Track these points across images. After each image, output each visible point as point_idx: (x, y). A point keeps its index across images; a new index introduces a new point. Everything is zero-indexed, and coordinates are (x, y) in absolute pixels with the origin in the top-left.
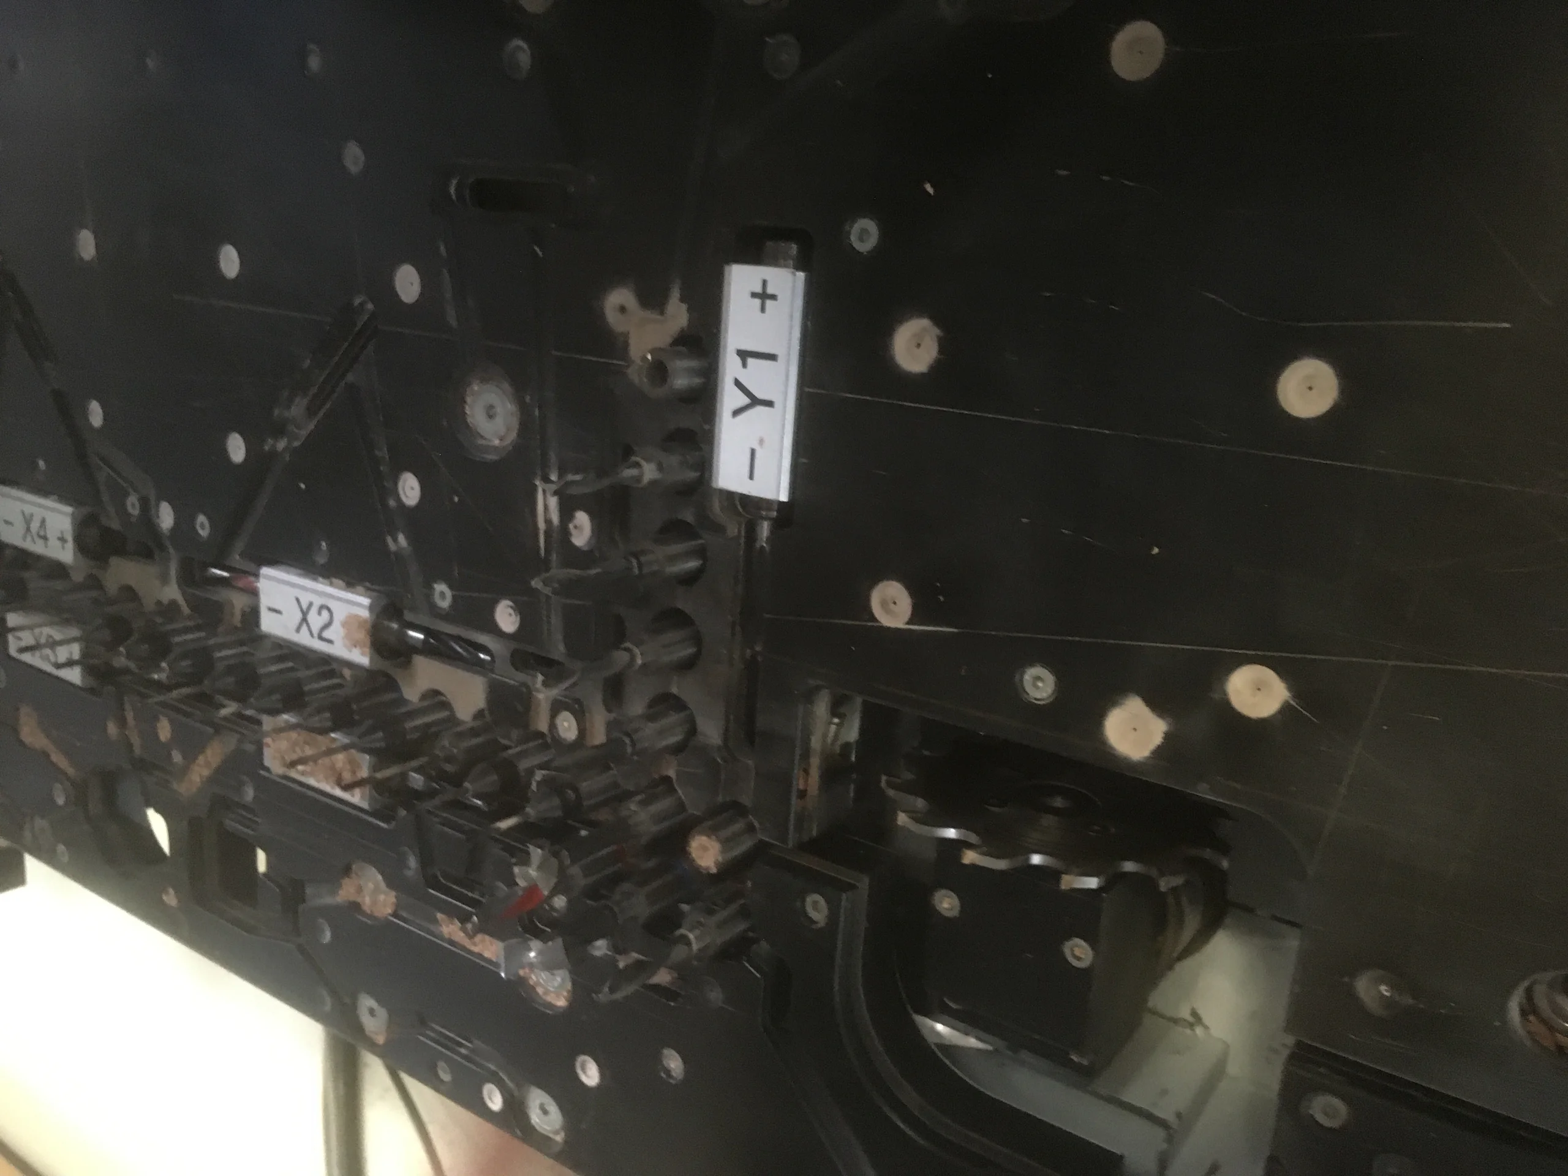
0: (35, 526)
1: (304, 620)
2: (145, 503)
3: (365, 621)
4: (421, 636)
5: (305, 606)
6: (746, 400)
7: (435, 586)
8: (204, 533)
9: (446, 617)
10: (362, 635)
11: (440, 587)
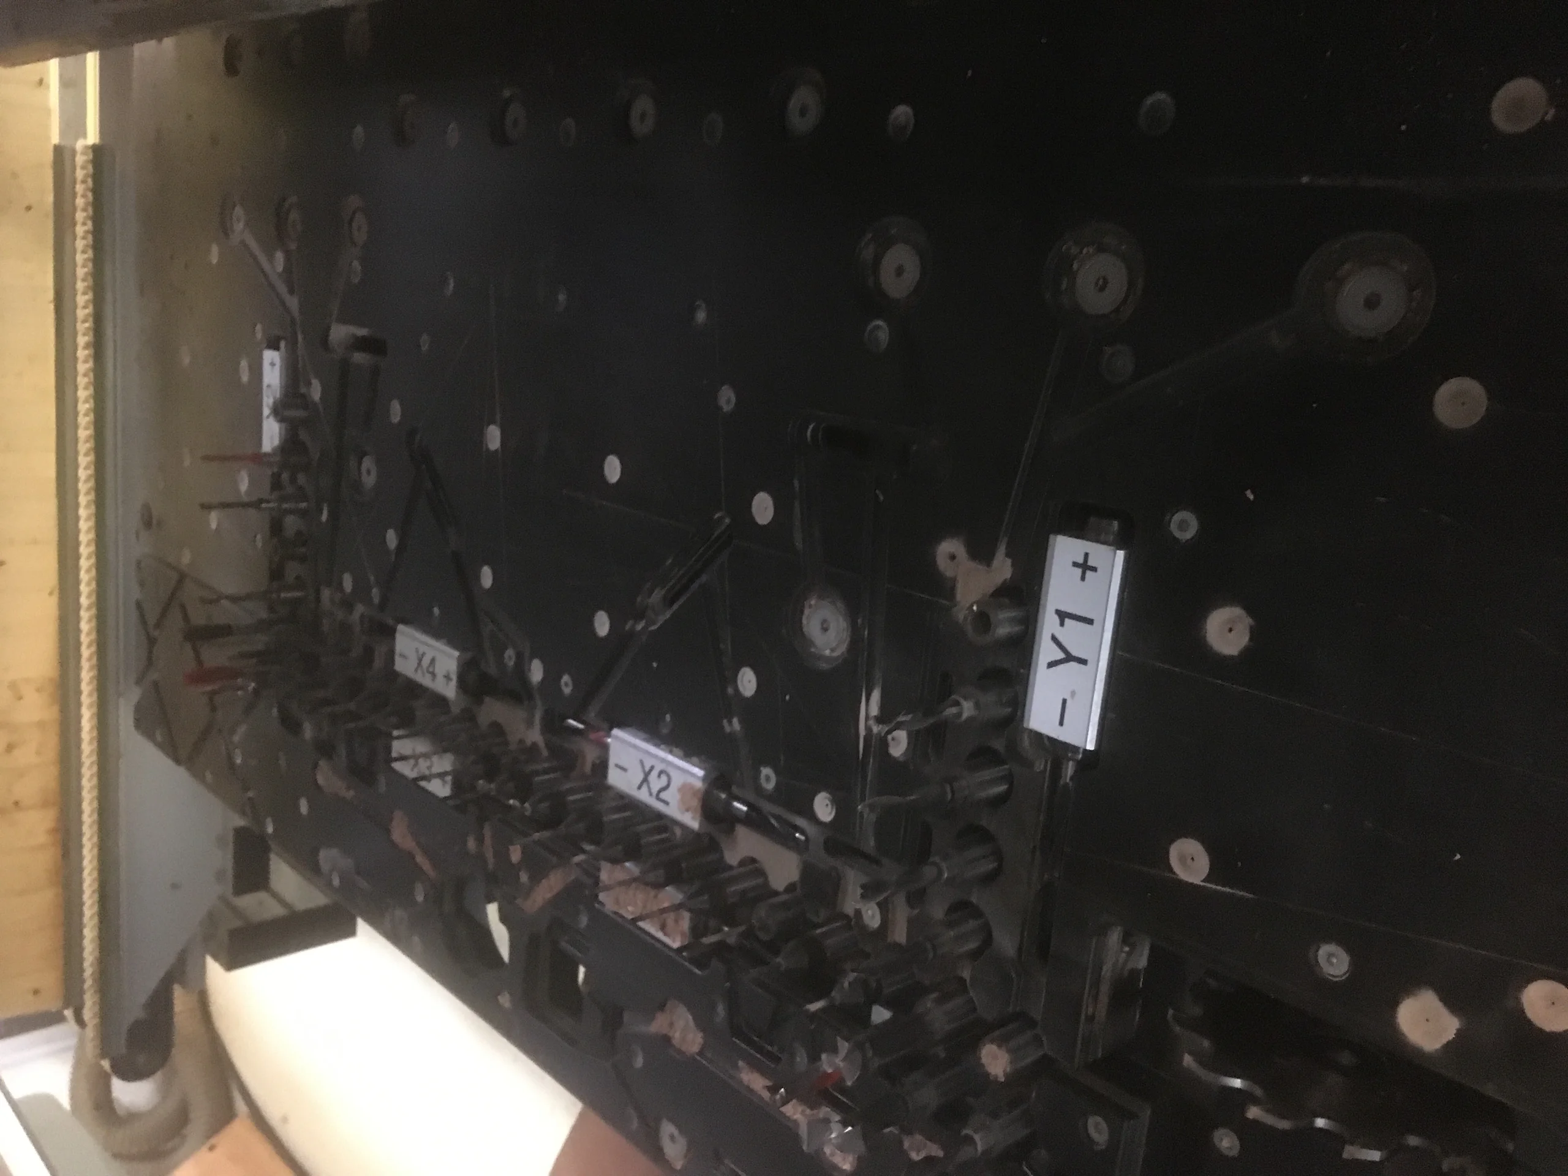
0: (426, 662)
1: (645, 780)
2: (519, 656)
3: (699, 790)
4: (745, 808)
5: (647, 769)
6: (1061, 655)
7: (762, 768)
8: (567, 691)
9: (770, 798)
10: (695, 803)
11: (766, 771)
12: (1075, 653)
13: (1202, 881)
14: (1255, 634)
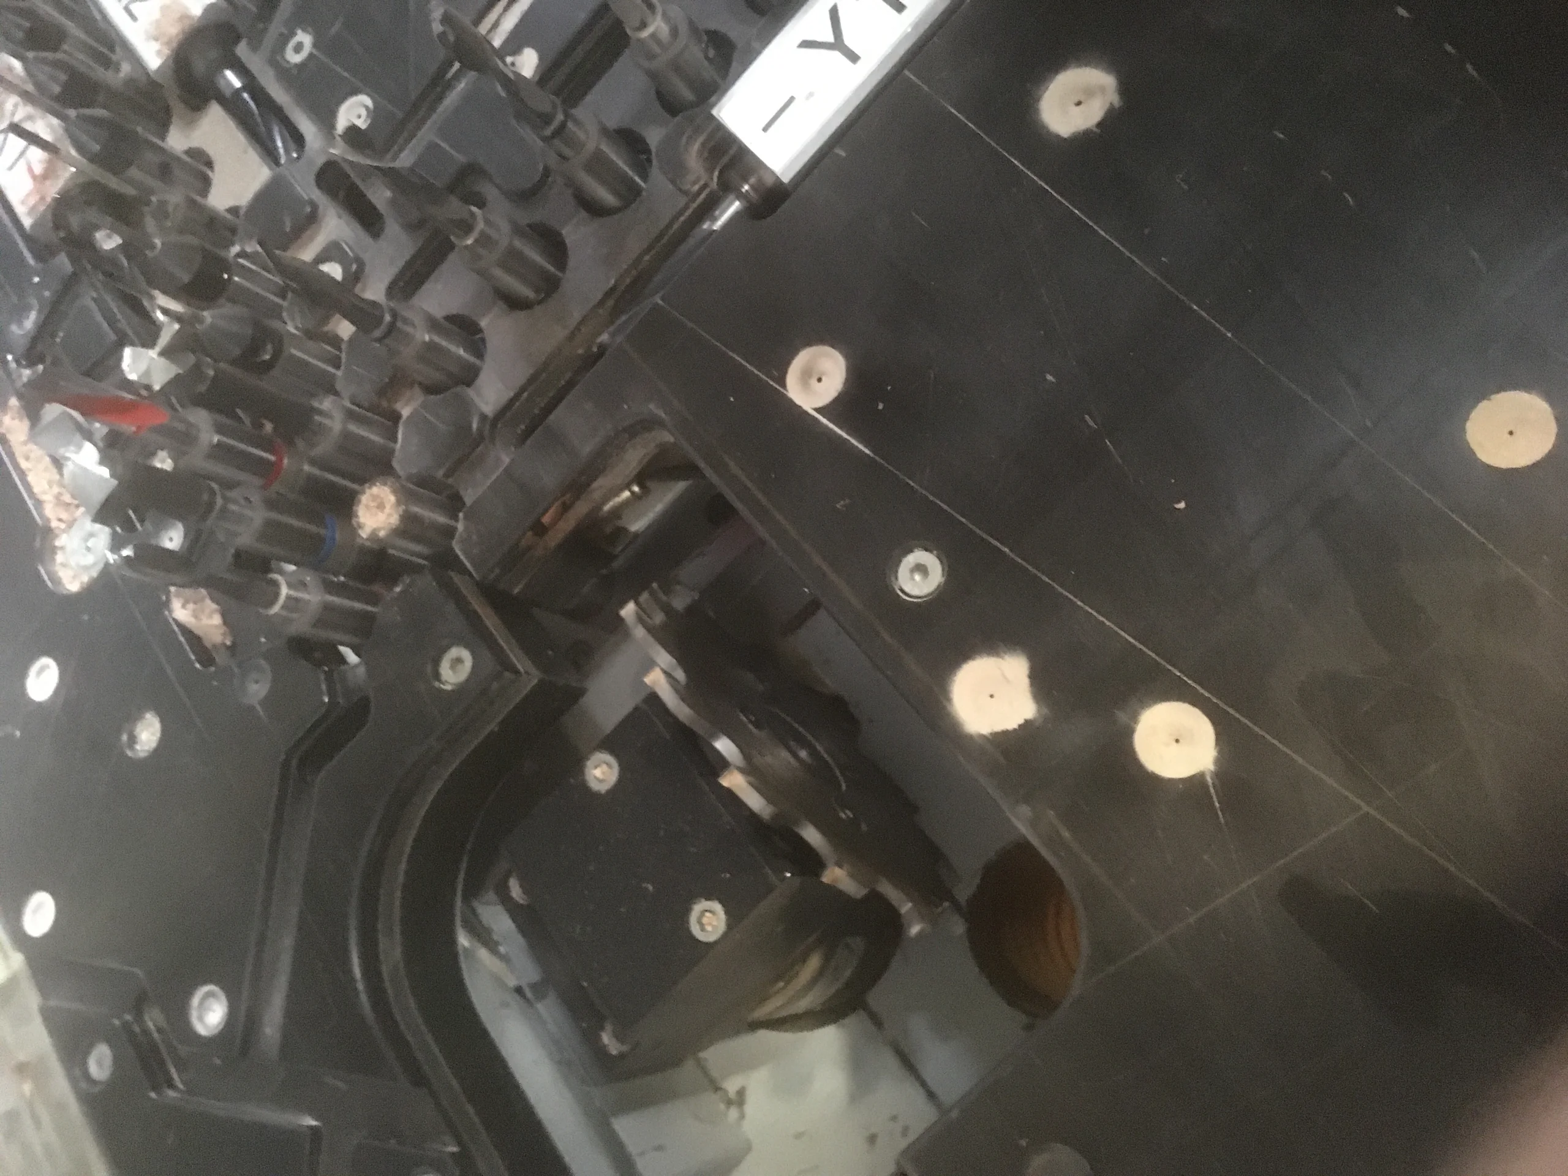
3: (191, 18)
4: (237, 85)
6: (830, 39)
7: (299, 32)
9: (285, 74)
10: (174, 30)
11: (305, 38)
12: (848, 41)
13: (816, 410)
14: (1110, 121)
